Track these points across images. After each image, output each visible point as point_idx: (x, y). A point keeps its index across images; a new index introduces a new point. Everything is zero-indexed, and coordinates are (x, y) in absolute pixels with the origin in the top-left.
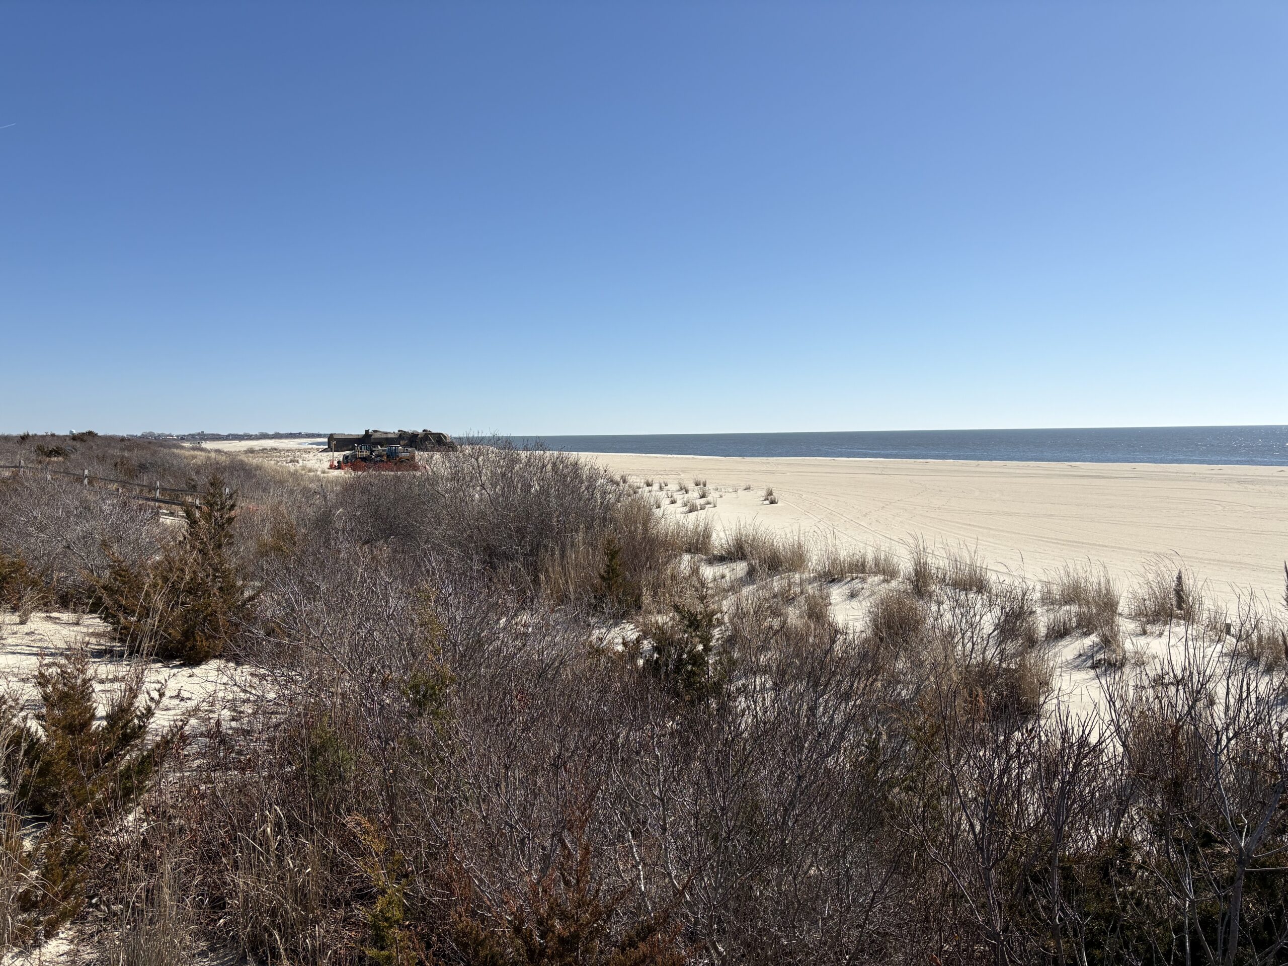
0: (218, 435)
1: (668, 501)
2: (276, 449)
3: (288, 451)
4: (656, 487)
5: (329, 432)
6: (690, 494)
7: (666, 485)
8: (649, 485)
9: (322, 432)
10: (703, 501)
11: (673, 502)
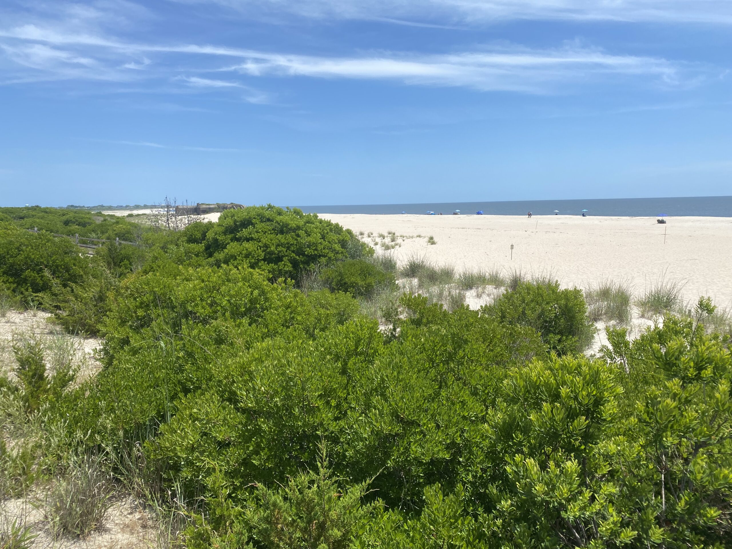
0: (111, 206)
1: (373, 243)
2: (145, 215)
3: (152, 215)
4: (366, 236)
6: (385, 239)
7: (372, 234)
8: (362, 234)
10: (393, 243)
11: (376, 244)
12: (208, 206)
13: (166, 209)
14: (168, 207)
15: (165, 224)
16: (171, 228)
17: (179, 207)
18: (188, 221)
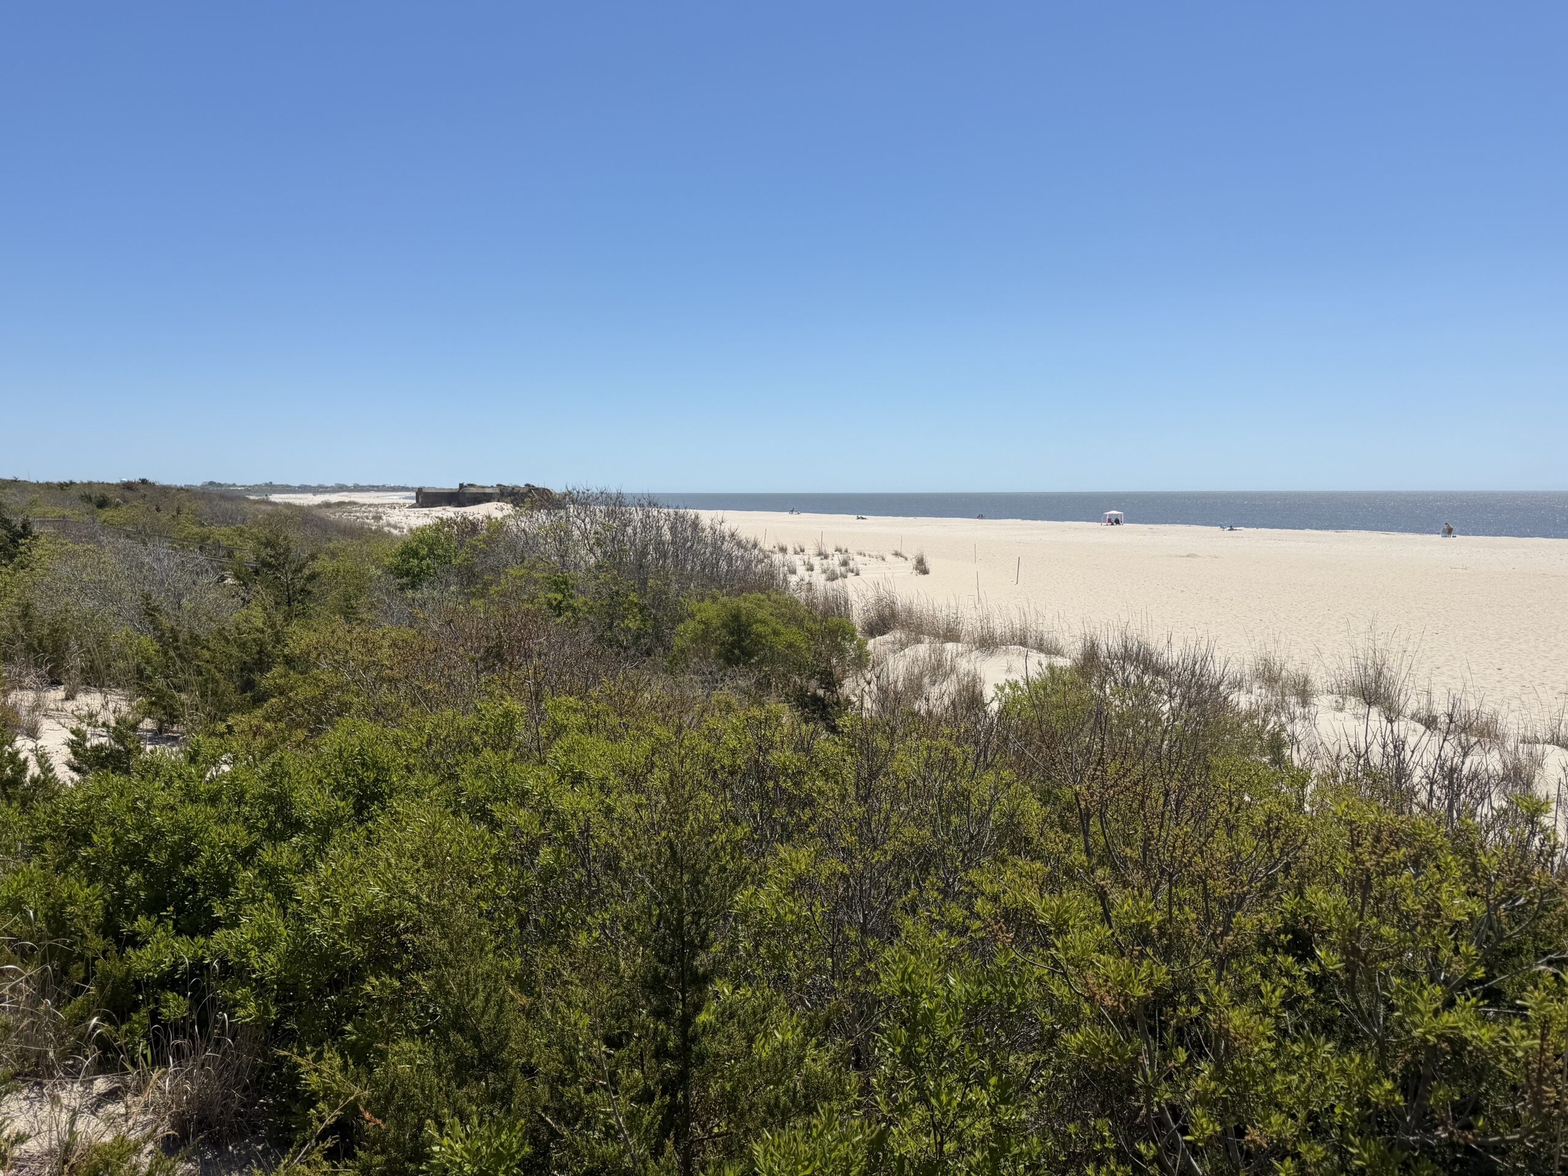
0: (288, 486)
2: (355, 503)
3: (370, 505)
5: (417, 486)
6: (829, 560)
9: (409, 485)
11: (811, 569)
12: (481, 491)
17: (424, 491)
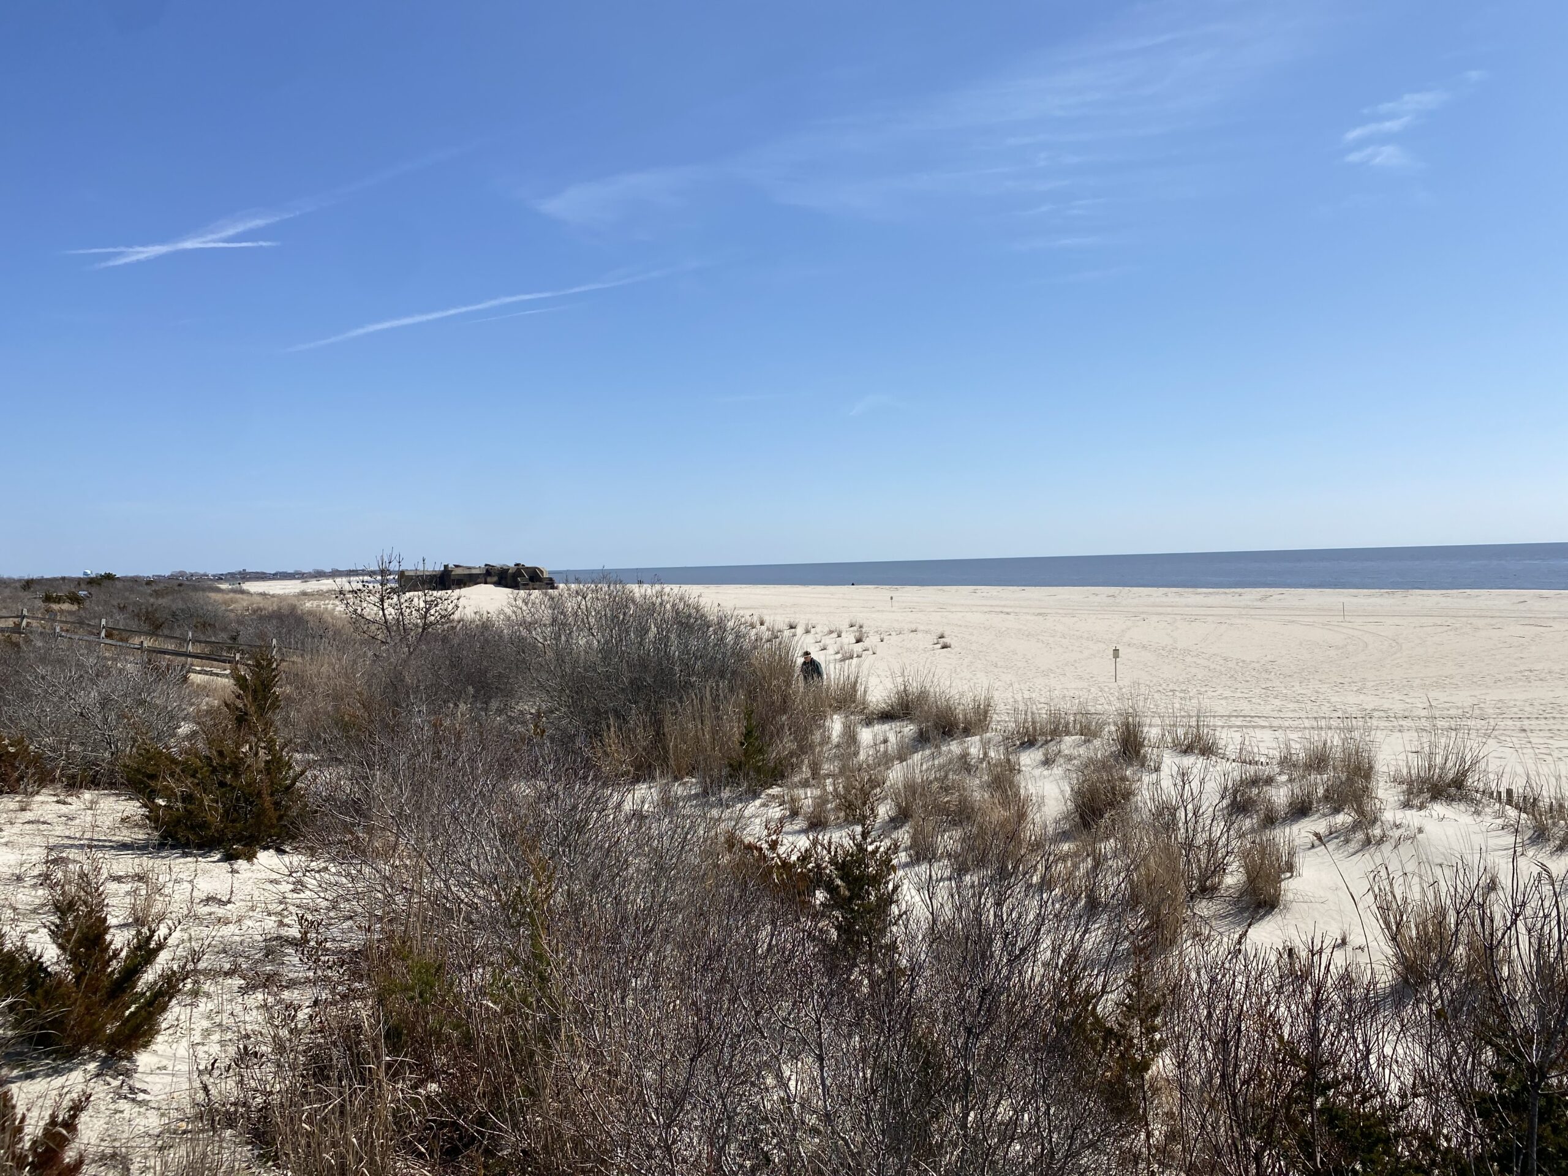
0: (263, 573)
1: (818, 646)
2: (334, 591)
4: (800, 630)
6: (843, 638)
7: (814, 626)
8: (792, 627)
9: (391, 569)
11: (823, 649)
12: (467, 572)
13: (379, 578)
14: (383, 572)
15: (375, 608)
16: (389, 618)
17: (406, 574)
18: (425, 602)
